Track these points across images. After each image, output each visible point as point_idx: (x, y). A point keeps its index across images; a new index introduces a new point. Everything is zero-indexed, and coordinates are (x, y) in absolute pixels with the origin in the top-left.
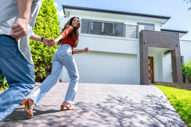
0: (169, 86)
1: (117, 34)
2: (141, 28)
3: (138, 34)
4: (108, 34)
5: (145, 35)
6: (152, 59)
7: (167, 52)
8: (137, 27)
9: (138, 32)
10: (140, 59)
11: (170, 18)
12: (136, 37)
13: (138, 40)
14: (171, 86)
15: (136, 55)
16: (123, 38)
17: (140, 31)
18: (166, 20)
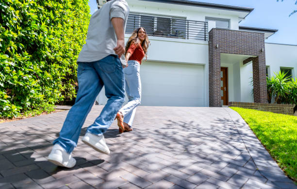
0: (249, 108)
1: (176, 35)
2: (212, 25)
3: (206, 34)
4: (163, 35)
5: (216, 35)
6: (225, 70)
7: (246, 60)
8: (206, 24)
9: (206, 32)
10: (210, 71)
11: (252, 10)
12: (204, 39)
13: (207, 42)
14: (251, 108)
15: (204, 66)
16: (186, 40)
17: (209, 30)
18: (246, 13)
